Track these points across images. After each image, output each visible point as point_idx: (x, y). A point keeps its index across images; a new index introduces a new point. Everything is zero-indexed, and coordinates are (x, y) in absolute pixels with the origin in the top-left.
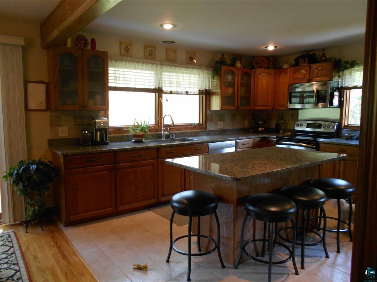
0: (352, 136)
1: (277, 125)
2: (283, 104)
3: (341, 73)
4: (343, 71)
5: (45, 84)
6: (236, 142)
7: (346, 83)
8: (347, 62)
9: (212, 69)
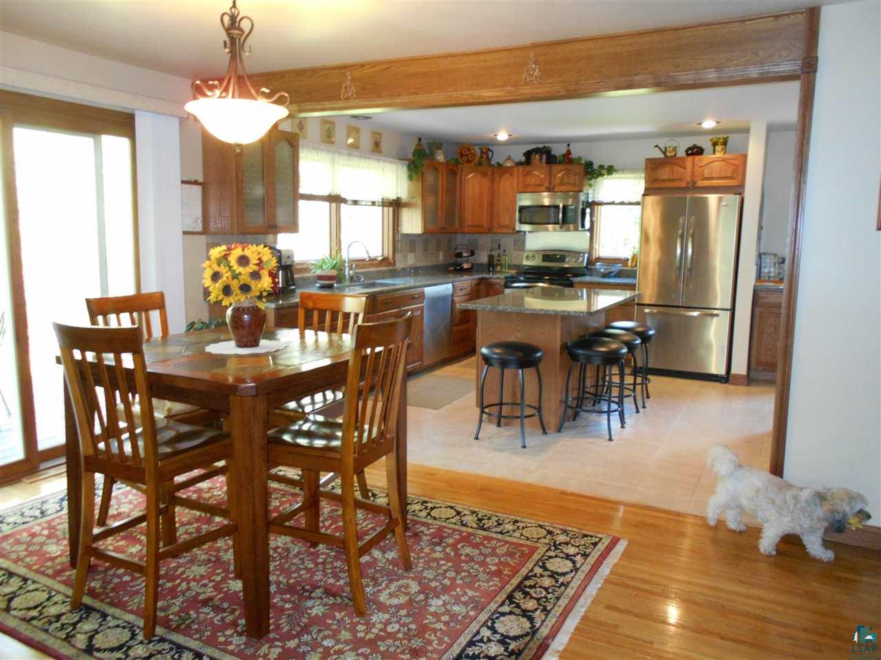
0: (610, 273)
1: (491, 257)
2: (507, 223)
3: (592, 182)
4: (596, 178)
5: (200, 187)
6: (453, 285)
7: (599, 195)
8: (601, 167)
9: (407, 163)
